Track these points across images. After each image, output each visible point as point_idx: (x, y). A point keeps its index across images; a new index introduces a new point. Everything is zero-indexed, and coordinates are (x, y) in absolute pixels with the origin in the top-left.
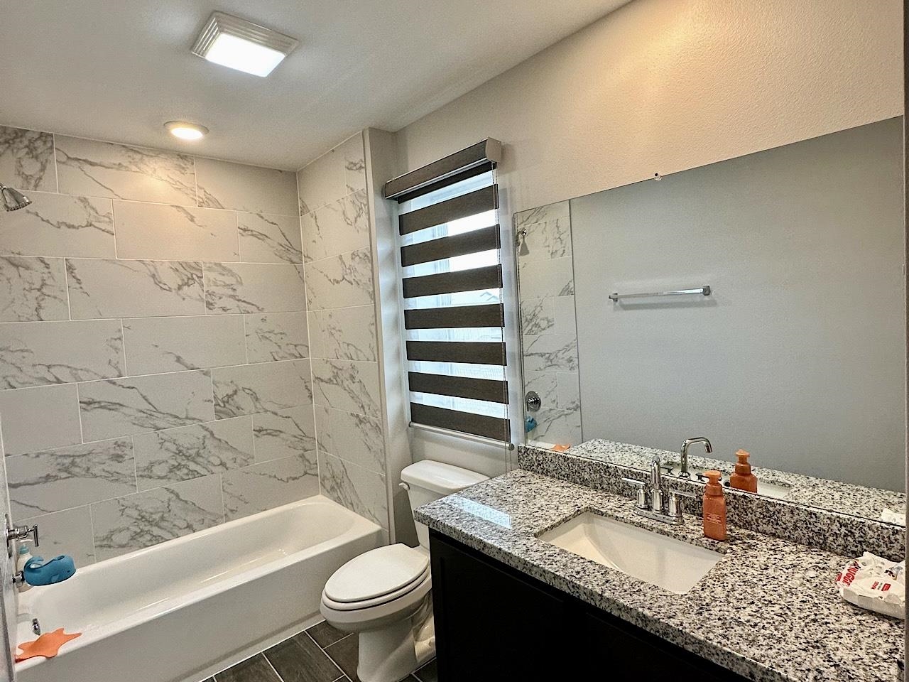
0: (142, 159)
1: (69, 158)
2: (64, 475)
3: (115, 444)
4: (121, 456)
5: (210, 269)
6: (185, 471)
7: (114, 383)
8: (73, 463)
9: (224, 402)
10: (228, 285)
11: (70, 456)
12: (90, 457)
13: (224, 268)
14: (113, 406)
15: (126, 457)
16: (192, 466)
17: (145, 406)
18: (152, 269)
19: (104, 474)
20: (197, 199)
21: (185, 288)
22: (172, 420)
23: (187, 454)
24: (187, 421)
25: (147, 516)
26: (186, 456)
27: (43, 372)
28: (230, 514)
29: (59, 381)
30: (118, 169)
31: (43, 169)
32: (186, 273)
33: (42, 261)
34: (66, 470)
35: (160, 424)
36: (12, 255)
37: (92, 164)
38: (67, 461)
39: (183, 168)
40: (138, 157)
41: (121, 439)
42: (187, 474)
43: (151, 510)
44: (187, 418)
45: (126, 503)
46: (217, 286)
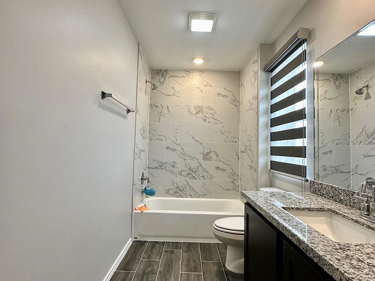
0: (189, 74)
1: (171, 76)
2: (160, 168)
3: (173, 162)
4: (174, 166)
5: (206, 108)
6: (191, 176)
7: (175, 143)
8: (162, 165)
9: (206, 155)
10: (211, 114)
11: (161, 163)
12: (166, 164)
13: (210, 108)
14: (174, 150)
15: (176, 167)
16: (194, 175)
17: (182, 151)
18: (189, 108)
19: (169, 170)
20: (204, 84)
21: (198, 114)
22: (189, 158)
23: (193, 170)
24: (194, 159)
25: (179, 187)
26: (192, 171)
27: (158, 137)
28: (204, 196)
29: (162, 140)
30: (182, 78)
31: (165, 80)
32: (198, 109)
33: (162, 106)
34: (160, 166)
35: (186, 158)
36: (155, 104)
37: (176, 77)
38: (161, 164)
39: (201, 75)
40: (188, 73)
41: (174, 161)
42: (192, 177)
43: (180, 186)
44: (194, 158)
45: (174, 182)
46: (208, 114)
